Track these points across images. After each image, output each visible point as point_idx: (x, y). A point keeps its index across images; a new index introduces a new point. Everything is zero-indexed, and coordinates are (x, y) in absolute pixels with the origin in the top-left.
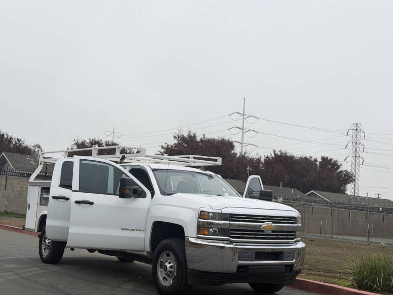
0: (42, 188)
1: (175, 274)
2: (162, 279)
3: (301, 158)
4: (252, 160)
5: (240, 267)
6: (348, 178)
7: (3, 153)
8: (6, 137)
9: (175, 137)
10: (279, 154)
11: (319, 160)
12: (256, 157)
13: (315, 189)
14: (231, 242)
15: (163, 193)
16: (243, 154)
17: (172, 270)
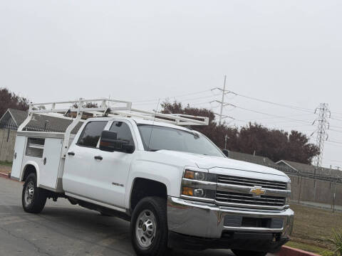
0: (28, 138)
1: (154, 235)
2: (140, 239)
3: (273, 131)
4: (229, 130)
5: (225, 232)
6: (315, 151)
7: (8, 110)
8: (13, 96)
9: (162, 105)
10: (254, 126)
11: (290, 133)
12: (233, 127)
13: (285, 159)
14: (217, 205)
15: (147, 149)
16: (222, 123)
17: (151, 230)
